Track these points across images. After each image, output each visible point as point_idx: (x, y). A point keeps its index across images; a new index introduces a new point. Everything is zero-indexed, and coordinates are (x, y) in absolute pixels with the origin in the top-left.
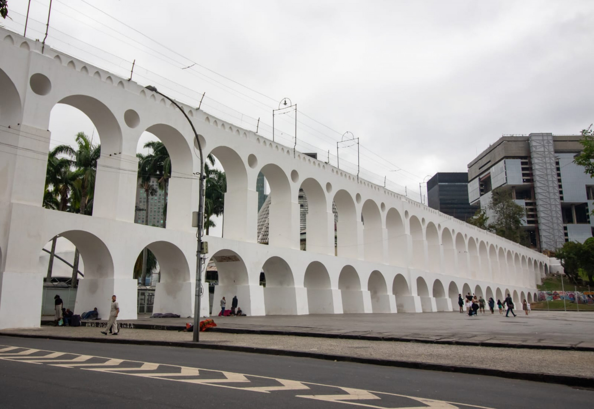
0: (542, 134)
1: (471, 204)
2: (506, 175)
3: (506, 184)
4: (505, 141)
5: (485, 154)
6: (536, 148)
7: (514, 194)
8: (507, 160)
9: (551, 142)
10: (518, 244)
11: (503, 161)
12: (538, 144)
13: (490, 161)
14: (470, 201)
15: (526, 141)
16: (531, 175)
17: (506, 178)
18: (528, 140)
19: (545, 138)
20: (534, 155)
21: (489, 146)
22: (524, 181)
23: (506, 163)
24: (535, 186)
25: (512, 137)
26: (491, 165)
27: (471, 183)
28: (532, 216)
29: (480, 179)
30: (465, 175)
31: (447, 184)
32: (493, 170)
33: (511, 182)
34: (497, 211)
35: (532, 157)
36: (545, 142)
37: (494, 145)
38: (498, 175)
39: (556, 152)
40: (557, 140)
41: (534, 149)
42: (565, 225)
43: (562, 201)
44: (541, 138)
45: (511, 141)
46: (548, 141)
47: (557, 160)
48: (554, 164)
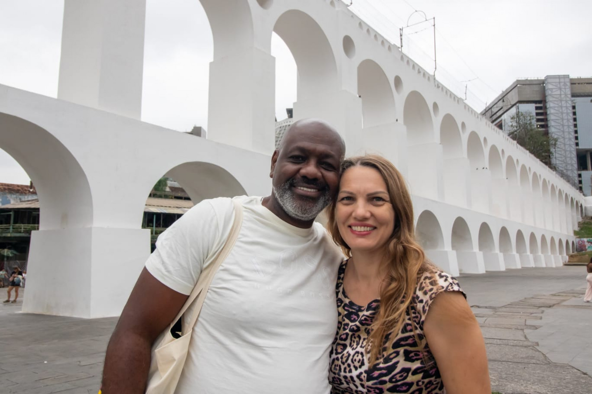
0: (559, 76)
4: (519, 85)
5: (497, 100)
6: (552, 91)
8: (521, 105)
9: (569, 84)
11: (516, 106)
13: (502, 108)
15: (541, 84)
16: (546, 120)
18: (543, 83)
19: (562, 80)
20: (549, 99)
22: (538, 127)
23: (520, 107)
24: (549, 131)
25: (527, 80)
26: (503, 112)
32: (504, 116)
35: (547, 101)
36: (562, 84)
37: (506, 90)
39: (573, 95)
40: (574, 82)
41: (550, 92)
42: (580, 172)
43: (577, 147)
44: (557, 80)
45: (525, 85)
46: (565, 84)
47: (574, 105)
48: (571, 108)
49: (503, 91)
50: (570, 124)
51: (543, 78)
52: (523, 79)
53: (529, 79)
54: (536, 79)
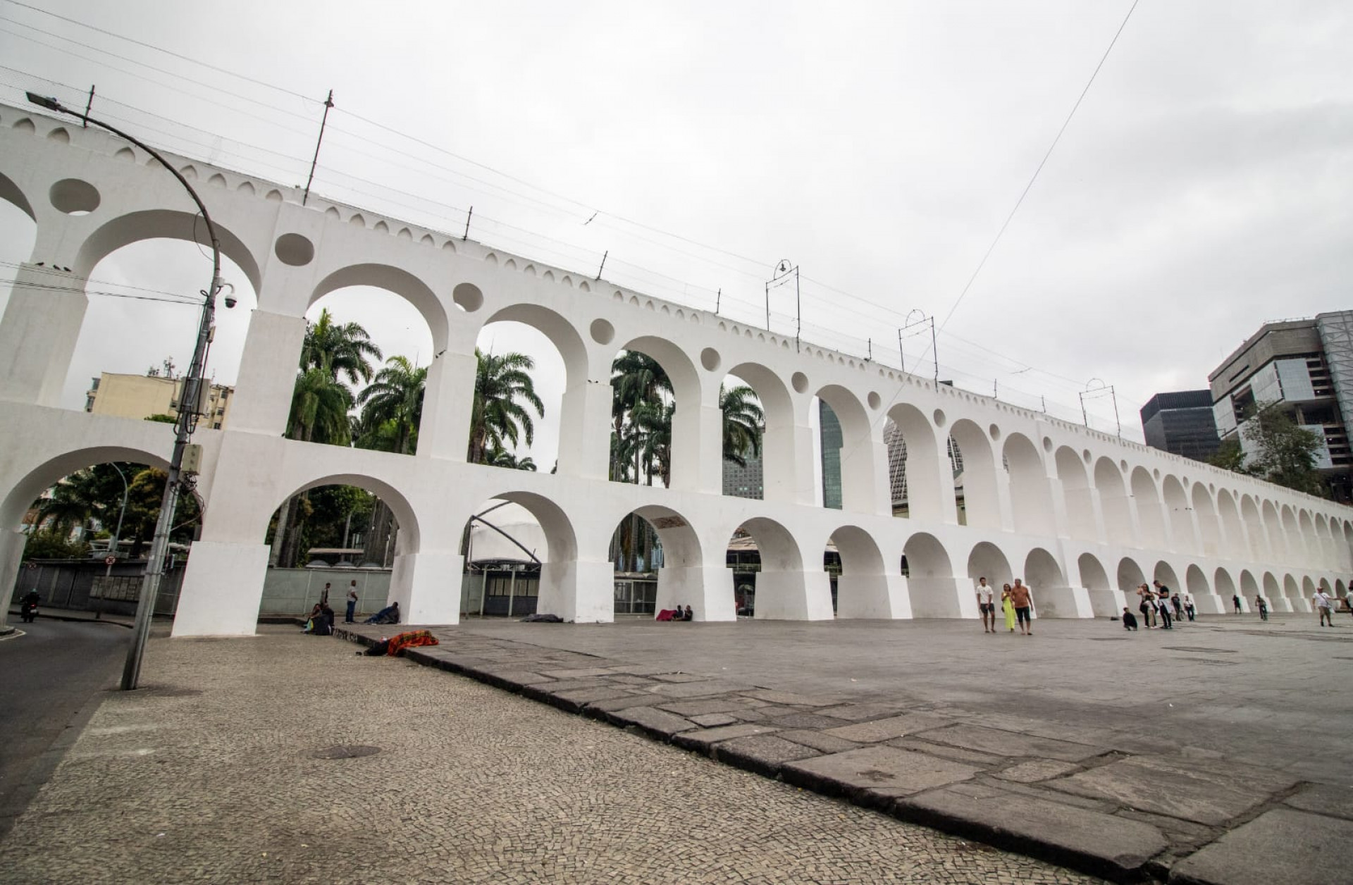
0: (1342, 312)
1: (1222, 439)
2: (1281, 386)
3: (1283, 401)
4: (1269, 332)
5: (1237, 357)
6: (1333, 338)
7: (1300, 416)
8: (1279, 362)
10: (1305, 494)
11: (1271, 364)
12: (1335, 331)
13: (1247, 367)
14: (1220, 434)
15: (1313, 328)
16: (1330, 382)
17: (1282, 391)
18: (1316, 325)
19: (1349, 319)
20: (1330, 349)
21: (1242, 343)
22: (1316, 394)
23: (1278, 366)
24: (1340, 400)
25: (1285, 323)
26: (1250, 372)
27: (1218, 404)
28: (1341, 451)
29: (1233, 397)
30: (1207, 394)
31: (1175, 410)
32: (1254, 381)
33: (1291, 397)
34: (1262, 441)
35: (1327, 352)
36: (1349, 325)
37: (1251, 339)
38: (1266, 387)
41: (1329, 339)
44: (1342, 319)
45: (1283, 330)
49: (1245, 341)
51: (1312, 318)
52: (1278, 322)
53: (1288, 321)
54: (1301, 319)
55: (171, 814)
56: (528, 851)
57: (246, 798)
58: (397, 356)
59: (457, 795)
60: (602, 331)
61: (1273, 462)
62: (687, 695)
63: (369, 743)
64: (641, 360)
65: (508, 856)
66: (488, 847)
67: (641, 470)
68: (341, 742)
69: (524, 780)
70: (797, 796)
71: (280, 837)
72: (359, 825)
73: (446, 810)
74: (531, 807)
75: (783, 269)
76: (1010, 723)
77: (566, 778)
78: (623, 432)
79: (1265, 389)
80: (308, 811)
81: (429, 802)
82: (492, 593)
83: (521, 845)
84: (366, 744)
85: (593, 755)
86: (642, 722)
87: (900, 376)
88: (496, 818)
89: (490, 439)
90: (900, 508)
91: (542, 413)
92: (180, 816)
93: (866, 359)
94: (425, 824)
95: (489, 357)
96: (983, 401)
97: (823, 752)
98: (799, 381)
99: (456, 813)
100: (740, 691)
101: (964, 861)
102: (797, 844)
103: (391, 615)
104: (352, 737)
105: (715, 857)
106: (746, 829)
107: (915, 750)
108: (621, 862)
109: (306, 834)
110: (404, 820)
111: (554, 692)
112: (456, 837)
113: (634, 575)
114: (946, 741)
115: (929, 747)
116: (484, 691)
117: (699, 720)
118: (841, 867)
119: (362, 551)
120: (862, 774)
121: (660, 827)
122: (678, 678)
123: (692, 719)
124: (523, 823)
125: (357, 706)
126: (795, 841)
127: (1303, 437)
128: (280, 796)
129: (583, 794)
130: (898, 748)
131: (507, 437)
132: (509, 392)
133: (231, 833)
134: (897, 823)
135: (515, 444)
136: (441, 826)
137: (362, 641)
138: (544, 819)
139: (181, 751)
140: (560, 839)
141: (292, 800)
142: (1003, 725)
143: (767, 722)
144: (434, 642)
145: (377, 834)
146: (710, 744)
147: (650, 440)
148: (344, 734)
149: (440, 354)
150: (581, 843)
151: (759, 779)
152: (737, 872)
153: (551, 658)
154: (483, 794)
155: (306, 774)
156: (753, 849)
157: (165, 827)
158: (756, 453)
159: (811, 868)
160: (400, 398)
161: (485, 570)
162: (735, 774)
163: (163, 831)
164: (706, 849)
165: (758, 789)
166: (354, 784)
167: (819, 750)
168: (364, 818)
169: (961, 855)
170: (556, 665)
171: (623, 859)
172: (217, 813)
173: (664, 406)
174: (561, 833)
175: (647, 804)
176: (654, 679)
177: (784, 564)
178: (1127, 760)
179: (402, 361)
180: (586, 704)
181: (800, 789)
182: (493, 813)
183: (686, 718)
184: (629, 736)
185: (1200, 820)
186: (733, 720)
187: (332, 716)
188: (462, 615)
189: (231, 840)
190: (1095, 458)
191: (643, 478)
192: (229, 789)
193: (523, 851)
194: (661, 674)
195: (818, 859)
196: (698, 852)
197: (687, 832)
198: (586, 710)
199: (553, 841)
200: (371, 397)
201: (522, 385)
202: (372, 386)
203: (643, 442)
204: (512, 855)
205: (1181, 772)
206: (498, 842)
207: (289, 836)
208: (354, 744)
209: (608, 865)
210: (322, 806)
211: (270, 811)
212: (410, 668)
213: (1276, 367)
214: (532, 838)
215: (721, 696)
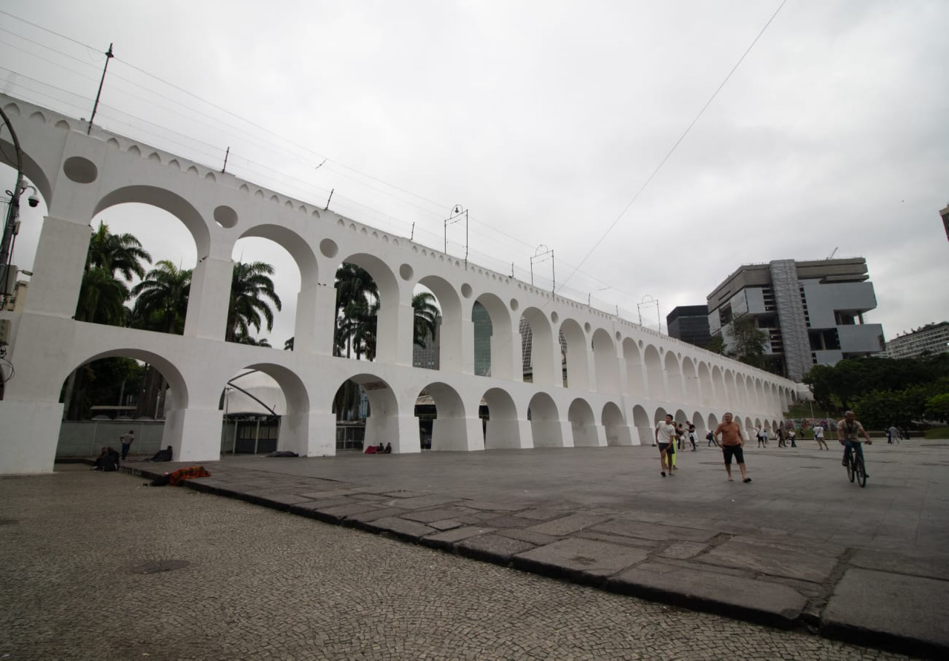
0: (784, 260)
1: (712, 335)
2: (747, 304)
3: (748, 313)
4: (745, 271)
5: (724, 285)
6: (778, 275)
7: (757, 323)
8: (748, 290)
9: (794, 268)
11: (743, 291)
12: (779, 272)
13: (729, 292)
14: (711, 332)
15: (767, 269)
16: (774, 303)
17: (748, 308)
18: (769, 268)
19: (787, 265)
20: (776, 282)
21: (727, 277)
22: (766, 310)
23: (747, 292)
24: (779, 313)
25: (752, 265)
26: (731, 295)
27: (712, 314)
28: (777, 344)
29: (720, 311)
30: (705, 307)
31: (687, 317)
32: (733, 300)
33: (752, 311)
35: (774, 284)
36: (787, 268)
37: (733, 274)
38: (739, 304)
39: (800, 278)
40: (800, 266)
41: (775, 276)
42: (813, 352)
43: (809, 328)
44: (782, 265)
45: (751, 270)
46: (791, 268)
47: (801, 287)
48: (798, 291)
49: (729, 277)
50: (799, 306)
51: (767, 262)
52: (748, 265)
53: (754, 264)
54: (761, 264)
55: (12, 634)
56: (345, 642)
57: (80, 614)
58: (165, 260)
59: (267, 597)
60: (329, 248)
61: (742, 350)
62: (417, 507)
63: (177, 557)
64: (353, 271)
65: (330, 648)
66: (311, 642)
67: (352, 350)
68: (153, 558)
69: (317, 581)
70: (530, 579)
71: (120, 648)
72: (190, 631)
73: (262, 612)
74: (332, 603)
75: (457, 211)
76: (644, 516)
77: (350, 576)
78: (338, 323)
79: (738, 306)
80: (141, 621)
81: (246, 606)
82: (242, 437)
83: (337, 637)
84: (174, 558)
85: (364, 556)
86: (393, 529)
87: (531, 289)
88: (307, 615)
89: (239, 326)
90: (528, 376)
91: (279, 307)
92: (22, 636)
93: (510, 277)
94: (247, 624)
95: (240, 264)
96: (581, 307)
97: (536, 545)
98: (466, 289)
99: (272, 614)
100: (453, 502)
101: (673, 621)
102: (549, 618)
103: (167, 455)
104: (161, 553)
105: (495, 634)
106: (506, 608)
107: (597, 540)
108: (425, 644)
109: (144, 643)
110: (229, 623)
111: (316, 509)
112: (279, 635)
113: (346, 423)
114: (613, 531)
115: (604, 537)
116: (258, 510)
117: (435, 525)
118: (591, 634)
119: (135, 408)
120: (573, 560)
121: (441, 613)
122: (402, 494)
123: (431, 524)
124: (330, 618)
125: (158, 527)
126: (547, 616)
127: (759, 335)
128: (112, 610)
129: (370, 589)
130: (584, 538)
131: (252, 324)
132: (256, 291)
133: (74, 648)
134: (610, 595)
135: (258, 329)
136: (263, 626)
137: (145, 475)
138: (346, 613)
139: (10, 574)
140: (367, 629)
141: (124, 613)
142: (642, 519)
143: (484, 525)
144: (207, 474)
145: (209, 638)
146: (452, 543)
147: (359, 328)
148: (154, 551)
149: (204, 259)
150: (385, 631)
151: (496, 568)
152: (518, 645)
153: (302, 483)
154: (289, 595)
155: (130, 588)
156: (519, 624)
157: (8, 647)
158: (434, 339)
159: (570, 637)
160: (166, 292)
161: (236, 420)
162: (477, 565)
163: (7, 652)
164: (485, 628)
165: (499, 575)
166: (175, 594)
167: (533, 543)
168: (193, 624)
169: (668, 617)
170: (308, 488)
171: (425, 642)
172: (56, 630)
173: (370, 304)
174: (365, 624)
175: (423, 594)
176: (386, 496)
177: (452, 414)
178: (733, 539)
179: (169, 264)
180: (345, 517)
181: (529, 573)
182: (303, 611)
183: (426, 524)
184: (385, 540)
185: (811, 580)
186: (459, 524)
187: (139, 537)
188: (222, 453)
189: (76, 656)
190: (645, 345)
191: (353, 355)
192: (63, 607)
193: (340, 642)
194: (391, 492)
195: (571, 629)
196: (480, 630)
197: (463, 614)
198: (346, 521)
199: (362, 631)
200: (143, 291)
201: (265, 286)
202: (144, 283)
203: (354, 329)
204: (333, 647)
205: (773, 546)
206: (317, 636)
207: (129, 646)
208: (164, 559)
209: (416, 649)
210: (152, 616)
211: (105, 624)
212: (191, 495)
213: (745, 293)
214: (343, 630)
215: (442, 506)
